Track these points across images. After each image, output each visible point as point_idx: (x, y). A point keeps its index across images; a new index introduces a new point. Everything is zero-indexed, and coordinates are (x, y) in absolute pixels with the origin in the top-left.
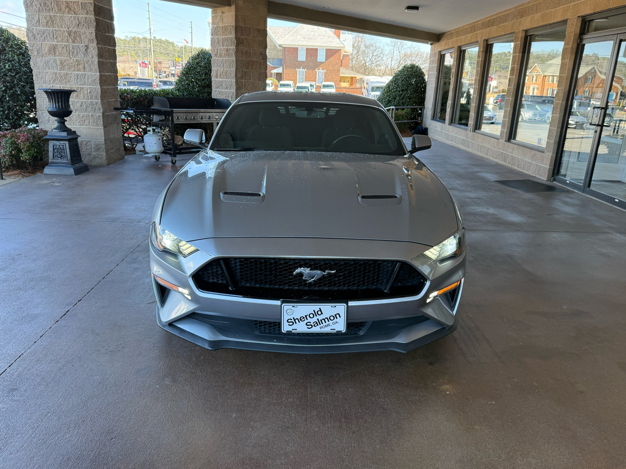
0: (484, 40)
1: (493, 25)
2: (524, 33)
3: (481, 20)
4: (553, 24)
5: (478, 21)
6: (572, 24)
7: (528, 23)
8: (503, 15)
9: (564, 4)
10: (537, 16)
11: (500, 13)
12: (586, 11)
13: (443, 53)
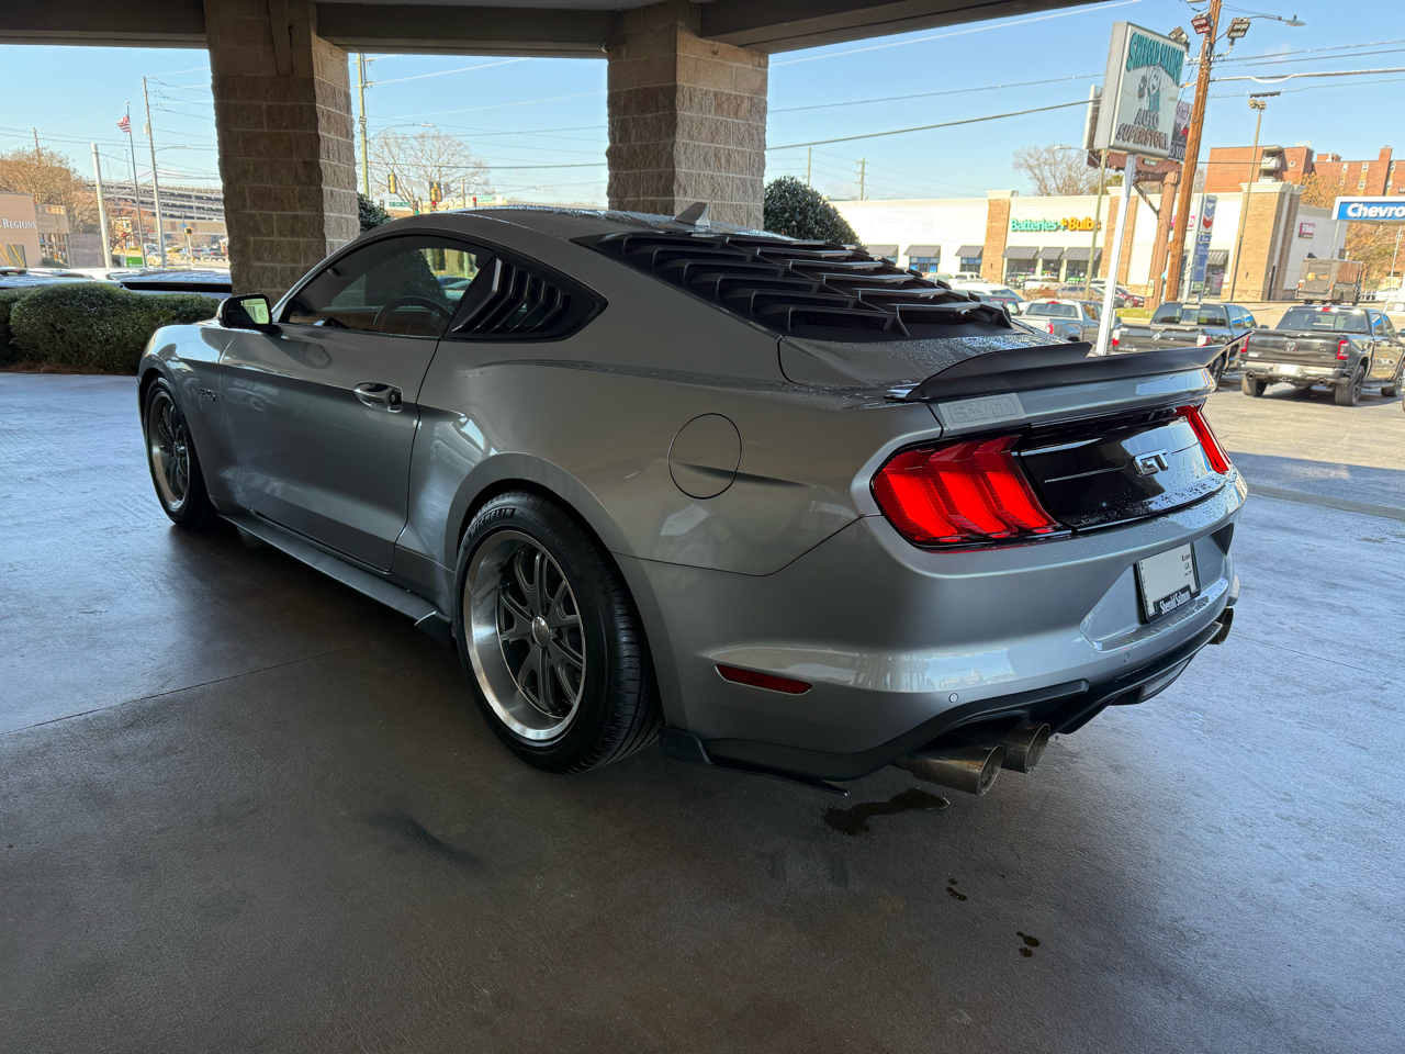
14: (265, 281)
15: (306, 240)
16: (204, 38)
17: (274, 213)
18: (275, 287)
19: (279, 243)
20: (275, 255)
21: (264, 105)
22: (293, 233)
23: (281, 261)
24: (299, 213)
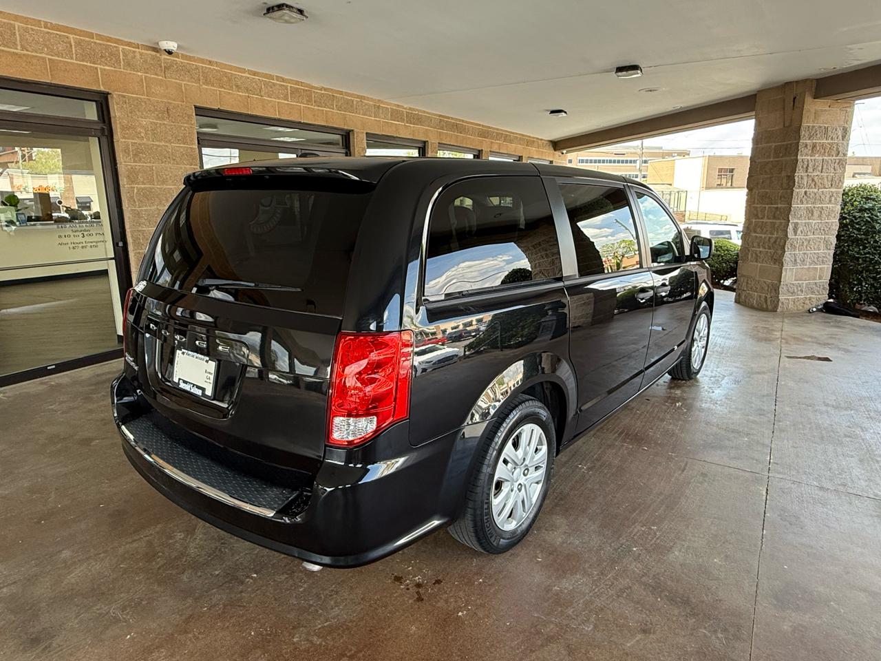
14: (755, 244)
15: (778, 221)
16: (754, 113)
17: (767, 206)
18: (759, 248)
19: (766, 223)
20: (762, 230)
21: (773, 145)
22: (774, 217)
23: (765, 234)
24: (779, 206)
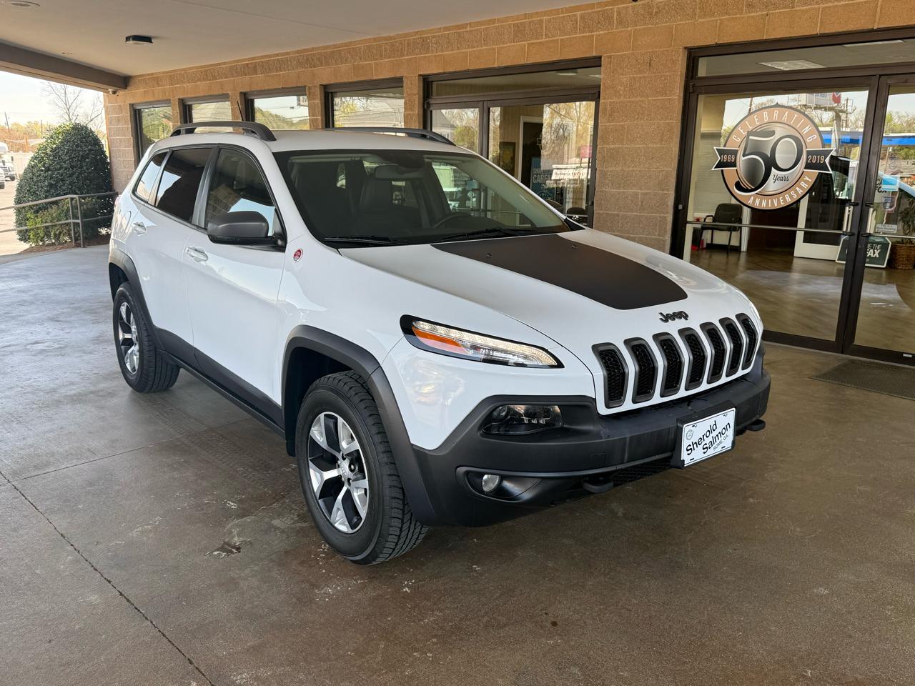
0: (241, 93)
1: (255, 71)
2: (322, 88)
3: (225, 63)
4: (376, 80)
5: (219, 64)
6: (412, 84)
7: (326, 75)
8: (274, 60)
9: (390, 57)
10: (344, 67)
11: (266, 56)
12: (432, 69)
13: (138, 108)
